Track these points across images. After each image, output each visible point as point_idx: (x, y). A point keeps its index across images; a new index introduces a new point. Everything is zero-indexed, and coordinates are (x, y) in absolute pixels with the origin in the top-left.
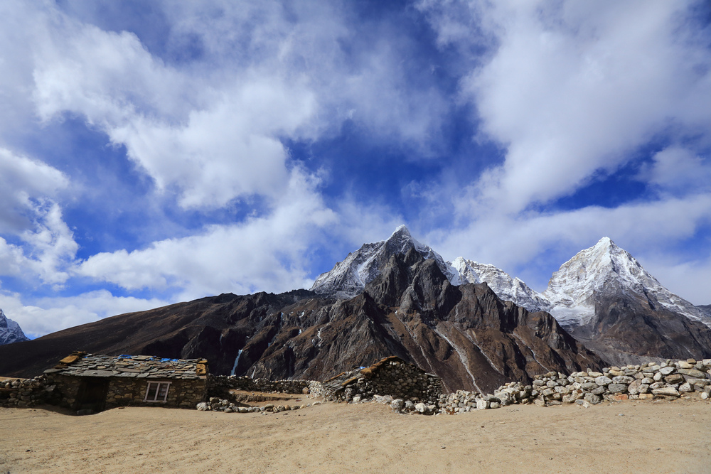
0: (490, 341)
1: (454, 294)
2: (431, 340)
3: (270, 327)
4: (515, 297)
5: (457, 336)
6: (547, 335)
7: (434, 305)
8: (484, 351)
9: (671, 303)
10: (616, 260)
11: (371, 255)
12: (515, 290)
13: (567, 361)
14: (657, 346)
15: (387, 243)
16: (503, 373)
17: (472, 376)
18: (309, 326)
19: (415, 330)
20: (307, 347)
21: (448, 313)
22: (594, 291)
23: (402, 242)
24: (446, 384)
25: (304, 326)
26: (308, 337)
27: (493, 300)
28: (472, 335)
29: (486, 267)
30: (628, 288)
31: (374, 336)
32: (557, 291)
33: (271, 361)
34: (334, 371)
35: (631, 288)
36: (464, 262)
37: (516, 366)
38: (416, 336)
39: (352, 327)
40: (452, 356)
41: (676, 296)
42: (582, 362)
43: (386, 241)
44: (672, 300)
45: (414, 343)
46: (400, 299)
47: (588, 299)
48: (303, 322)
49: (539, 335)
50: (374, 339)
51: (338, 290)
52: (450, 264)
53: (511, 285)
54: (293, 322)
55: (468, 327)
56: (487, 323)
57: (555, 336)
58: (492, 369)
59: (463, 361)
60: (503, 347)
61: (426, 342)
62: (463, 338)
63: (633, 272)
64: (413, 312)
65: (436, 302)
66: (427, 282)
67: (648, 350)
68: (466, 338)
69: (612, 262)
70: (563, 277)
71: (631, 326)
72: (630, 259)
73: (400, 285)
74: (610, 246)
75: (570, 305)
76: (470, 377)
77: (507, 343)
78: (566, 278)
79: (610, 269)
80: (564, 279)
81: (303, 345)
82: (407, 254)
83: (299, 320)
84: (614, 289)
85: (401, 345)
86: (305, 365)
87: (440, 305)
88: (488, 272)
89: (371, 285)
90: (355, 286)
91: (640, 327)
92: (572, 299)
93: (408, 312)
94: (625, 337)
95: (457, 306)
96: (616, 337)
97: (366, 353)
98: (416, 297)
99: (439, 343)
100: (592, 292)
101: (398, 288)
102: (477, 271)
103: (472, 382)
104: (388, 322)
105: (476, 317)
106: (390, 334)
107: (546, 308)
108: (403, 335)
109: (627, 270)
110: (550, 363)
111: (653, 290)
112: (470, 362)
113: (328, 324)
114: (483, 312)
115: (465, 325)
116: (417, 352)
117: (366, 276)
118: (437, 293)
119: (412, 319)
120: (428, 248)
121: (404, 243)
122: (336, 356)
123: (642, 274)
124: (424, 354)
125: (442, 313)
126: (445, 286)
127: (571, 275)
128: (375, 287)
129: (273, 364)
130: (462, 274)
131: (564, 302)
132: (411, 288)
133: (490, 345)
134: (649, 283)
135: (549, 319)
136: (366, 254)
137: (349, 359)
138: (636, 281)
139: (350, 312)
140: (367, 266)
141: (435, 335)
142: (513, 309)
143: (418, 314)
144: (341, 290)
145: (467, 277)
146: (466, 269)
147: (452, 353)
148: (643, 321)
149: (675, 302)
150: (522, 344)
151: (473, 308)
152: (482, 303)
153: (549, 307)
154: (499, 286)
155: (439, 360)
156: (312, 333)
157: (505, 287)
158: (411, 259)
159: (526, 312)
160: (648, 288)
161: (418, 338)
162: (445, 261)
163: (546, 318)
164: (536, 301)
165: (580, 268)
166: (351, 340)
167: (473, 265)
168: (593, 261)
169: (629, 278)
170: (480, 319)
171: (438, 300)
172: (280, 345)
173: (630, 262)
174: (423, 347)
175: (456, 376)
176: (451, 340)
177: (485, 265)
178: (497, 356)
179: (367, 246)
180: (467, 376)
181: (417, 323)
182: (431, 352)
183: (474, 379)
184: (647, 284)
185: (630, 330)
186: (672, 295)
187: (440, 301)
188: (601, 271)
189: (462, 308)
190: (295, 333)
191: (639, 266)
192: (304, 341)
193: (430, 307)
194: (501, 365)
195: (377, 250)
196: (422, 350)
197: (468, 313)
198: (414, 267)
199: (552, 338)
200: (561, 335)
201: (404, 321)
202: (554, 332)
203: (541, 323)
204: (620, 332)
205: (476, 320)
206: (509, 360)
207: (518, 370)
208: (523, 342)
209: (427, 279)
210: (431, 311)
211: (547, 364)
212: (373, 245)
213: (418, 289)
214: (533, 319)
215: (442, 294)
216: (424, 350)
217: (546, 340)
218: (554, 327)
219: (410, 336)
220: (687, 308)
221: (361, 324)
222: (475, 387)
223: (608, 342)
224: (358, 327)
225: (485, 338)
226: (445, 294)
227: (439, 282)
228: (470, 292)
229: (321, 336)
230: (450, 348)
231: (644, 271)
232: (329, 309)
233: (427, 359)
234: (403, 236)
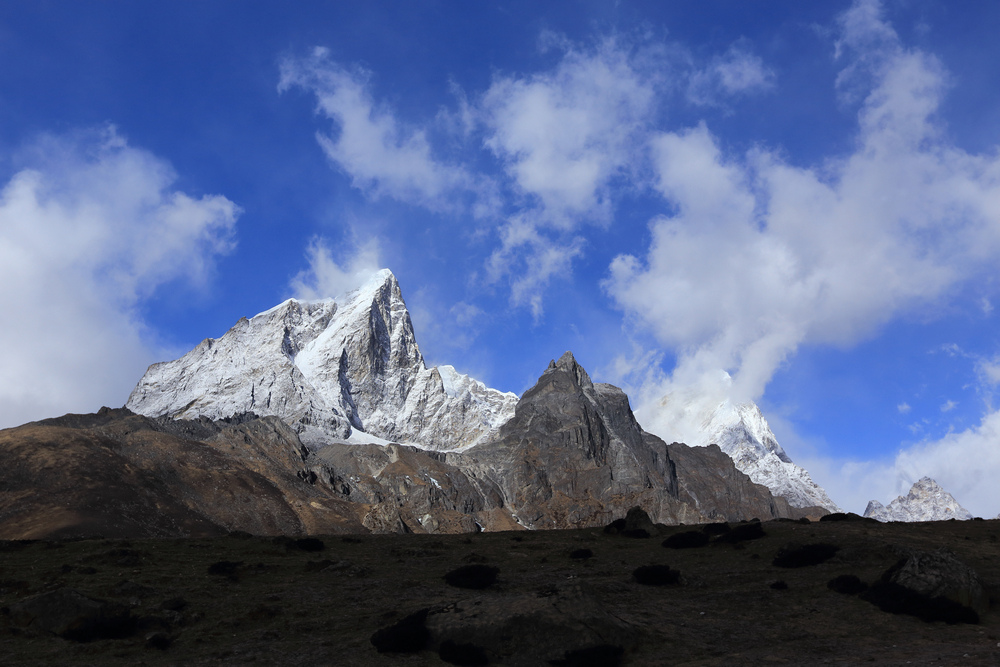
29: (502, 398)
102: (484, 405)
167: (476, 389)
234: (392, 299)
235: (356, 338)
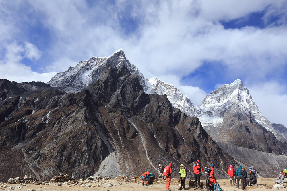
0: (161, 130)
1: (146, 99)
2: (125, 126)
3: (8, 106)
4: (183, 106)
5: (142, 125)
6: (194, 130)
7: (131, 104)
8: (156, 136)
9: (261, 121)
10: (241, 93)
11: (96, 65)
12: (183, 102)
13: (201, 146)
14: (248, 142)
15: (108, 59)
16: (164, 150)
17: (146, 150)
18: (41, 108)
19: (116, 119)
20: (37, 123)
21: (139, 111)
22: (225, 109)
23: (119, 60)
24: (129, 153)
25: (37, 108)
26: (39, 116)
27: (168, 106)
28: (151, 126)
29: (169, 86)
30: (243, 110)
31: (87, 120)
32: (206, 106)
33: (6, 131)
34: (55, 140)
35: (244, 110)
36: (156, 81)
37: (172, 146)
38: (116, 122)
39: (72, 113)
40: (137, 138)
41: (264, 117)
42: (208, 147)
43: (108, 58)
44: (262, 119)
45: (114, 127)
46: (110, 98)
47: (221, 113)
48: (37, 105)
49: (189, 130)
50: (87, 122)
51: (68, 86)
52: (148, 80)
53: (182, 99)
54: (28, 104)
55: (150, 121)
56: (162, 120)
57: (198, 131)
58: (159, 146)
59: (142, 141)
60: (168, 135)
61: (122, 127)
62: (145, 127)
63: (248, 101)
64: (117, 107)
65: (133, 103)
66: (129, 89)
67: (243, 144)
68: (147, 127)
69: (239, 94)
70: (211, 98)
71: (238, 130)
72: (248, 94)
73: (111, 89)
74: (240, 85)
75: (211, 115)
76: (145, 151)
77: (170, 133)
78: (213, 99)
79: (237, 98)
80: (211, 100)
81: (34, 121)
82: (120, 69)
83: (33, 103)
84: (235, 109)
85: (105, 127)
86: (34, 135)
87: (135, 105)
88: (170, 89)
89: (91, 86)
90: (81, 85)
91: (243, 131)
92: (213, 112)
93: (113, 107)
94: (234, 136)
95: (146, 107)
96: (230, 135)
97: (80, 130)
98: (120, 98)
99: (130, 128)
100: (224, 109)
101: (109, 90)
102: (163, 87)
103: (145, 154)
104: (99, 112)
105: (156, 115)
106: (99, 120)
107: (198, 115)
108: (107, 121)
109: (245, 100)
110: (192, 146)
111: (254, 112)
112: (147, 142)
113: (56, 109)
114: (160, 112)
115: (148, 119)
116: (115, 132)
117: (90, 79)
118: (135, 97)
119: (115, 111)
120: (135, 68)
121: (120, 61)
122: (58, 130)
123: (251, 103)
124: (119, 135)
125: (136, 110)
126: (140, 94)
127: (216, 98)
128: (94, 88)
129: (7, 133)
130: (154, 88)
131: (208, 113)
132: (118, 91)
133: (161, 133)
134: (254, 109)
135: (197, 121)
136: (93, 64)
137: (67, 133)
138: (247, 106)
139: (74, 102)
140: (92, 73)
141: (128, 123)
142: (179, 113)
143: (120, 109)
144: (71, 86)
145: (157, 90)
146: (157, 85)
147: (137, 136)
148: (245, 128)
149: (263, 120)
150: (179, 134)
151: (155, 109)
152: (161, 108)
153: (200, 115)
154: (175, 98)
155: (128, 139)
156: (43, 114)
157: (178, 100)
158: (122, 73)
159: (185, 116)
160: (252, 111)
161: (117, 124)
162: (145, 78)
163: (196, 121)
164: (193, 110)
165: (221, 95)
166: (70, 121)
167: (162, 83)
168: (229, 91)
169: (245, 104)
170: (158, 117)
171: (135, 101)
172: (15, 120)
173: (247, 95)
174: (119, 130)
175: (136, 149)
176: (137, 127)
177: (169, 84)
178: (163, 140)
179: (94, 59)
180: (143, 150)
181: (118, 115)
182: (124, 134)
183: (146, 152)
184: (252, 109)
185: (237, 133)
186: (262, 116)
187: (136, 102)
188: (232, 98)
189: (148, 109)
190: (30, 112)
191: (251, 98)
192: (35, 118)
193: (128, 105)
194: (164, 145)
195: (100, 62)
196: (118, 132)
197: (151, 112)
198: (122, 78)
199: (196, 132)
200: (201, 131)
201: (110, 112)
202: (198, 129)
203: (192, 123)
204: (232, 133)
205: (155, 117)
206: (170, 143)
207: (173, 149)
208: (180, 133)
209: (130, 87)
210: (129, 108)
211: (190, 147)
212: (98, 59)
213: (123, 93)
214: (188, 120)
215: (137, 98)
216: (120, 132)
217: (193, 133)
218: (199, 126)
219: (112, 122)
220: (267, 124)
221: (80, 111)
222: (146, 157)
223: (225, 138)
224: (77, 113)
225: (159, 129)
226: (139, 99)
227: (137, 90)
228: (155, 100)
229: (49, 116)
230: (136, 132)
231: (253, 102)
232: (58, 99)
233: (120, 138)
234: (120, 56)
235: (102, 66)
